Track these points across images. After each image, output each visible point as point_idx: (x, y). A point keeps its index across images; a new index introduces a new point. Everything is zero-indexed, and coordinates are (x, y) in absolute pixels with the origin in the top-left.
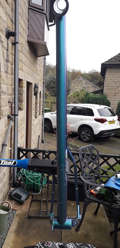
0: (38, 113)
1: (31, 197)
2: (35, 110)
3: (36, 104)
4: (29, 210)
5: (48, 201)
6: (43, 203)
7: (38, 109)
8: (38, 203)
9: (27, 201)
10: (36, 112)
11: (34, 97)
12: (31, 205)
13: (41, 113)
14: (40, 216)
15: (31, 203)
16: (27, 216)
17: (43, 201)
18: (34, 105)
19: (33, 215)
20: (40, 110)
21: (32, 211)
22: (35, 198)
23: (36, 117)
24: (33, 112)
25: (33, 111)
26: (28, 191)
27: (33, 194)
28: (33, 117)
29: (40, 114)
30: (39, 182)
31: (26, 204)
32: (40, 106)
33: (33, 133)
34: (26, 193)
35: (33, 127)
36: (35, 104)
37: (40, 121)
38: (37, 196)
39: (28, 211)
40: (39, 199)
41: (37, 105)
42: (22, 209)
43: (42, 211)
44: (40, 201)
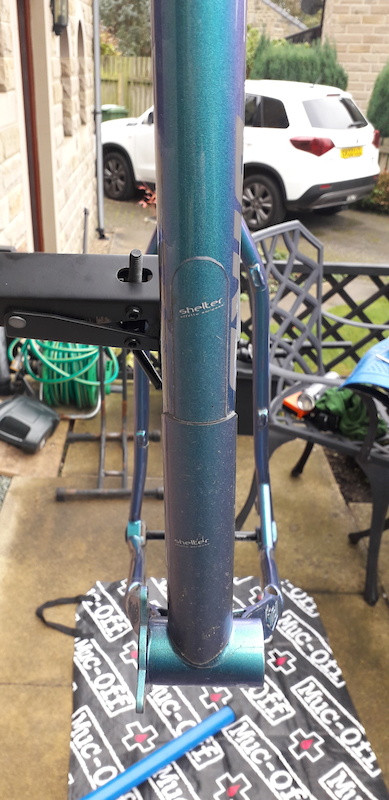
0: (75, 118)
1: (64, 427)
2: (64, 104)
3: (65, 75)
4: (60, 471)
5: (125, 440)
6: (110, 444)
7: (75, 99)
8: (92, 446)
9: (50, 440)
10: (66, 114)
11: (52, 43)
12: (64, 454)
13: (89, 118)
14: (101, 490)
15: (66, 448)
16: (52, 494)
17: (109, 439)
18: (54, 78)
19: (73, 491)
20: (82, 107)
21: (70, 475)
22: (78, 431)
23: (67, 134)
24: (55, 110)
25: (55, 103)
26: (53, 406)
27: (73, 417)
28: (56, 131)
29: (83, 123)
30: (93, 374)
31: (49, 452)
32: (82, 89)
33: (58, 196)
34: (46, 414)
35: (57, 174)
36: (58, 73)
37: (84, 150)
38: (88, 423)
39: (54, 474)
40: (94, 433)
41: (69, 83)
42: (34, 471)
43: (106, 475)
44: (98, 440)
